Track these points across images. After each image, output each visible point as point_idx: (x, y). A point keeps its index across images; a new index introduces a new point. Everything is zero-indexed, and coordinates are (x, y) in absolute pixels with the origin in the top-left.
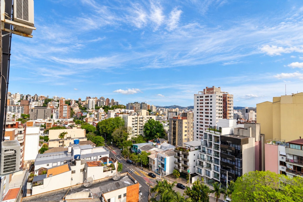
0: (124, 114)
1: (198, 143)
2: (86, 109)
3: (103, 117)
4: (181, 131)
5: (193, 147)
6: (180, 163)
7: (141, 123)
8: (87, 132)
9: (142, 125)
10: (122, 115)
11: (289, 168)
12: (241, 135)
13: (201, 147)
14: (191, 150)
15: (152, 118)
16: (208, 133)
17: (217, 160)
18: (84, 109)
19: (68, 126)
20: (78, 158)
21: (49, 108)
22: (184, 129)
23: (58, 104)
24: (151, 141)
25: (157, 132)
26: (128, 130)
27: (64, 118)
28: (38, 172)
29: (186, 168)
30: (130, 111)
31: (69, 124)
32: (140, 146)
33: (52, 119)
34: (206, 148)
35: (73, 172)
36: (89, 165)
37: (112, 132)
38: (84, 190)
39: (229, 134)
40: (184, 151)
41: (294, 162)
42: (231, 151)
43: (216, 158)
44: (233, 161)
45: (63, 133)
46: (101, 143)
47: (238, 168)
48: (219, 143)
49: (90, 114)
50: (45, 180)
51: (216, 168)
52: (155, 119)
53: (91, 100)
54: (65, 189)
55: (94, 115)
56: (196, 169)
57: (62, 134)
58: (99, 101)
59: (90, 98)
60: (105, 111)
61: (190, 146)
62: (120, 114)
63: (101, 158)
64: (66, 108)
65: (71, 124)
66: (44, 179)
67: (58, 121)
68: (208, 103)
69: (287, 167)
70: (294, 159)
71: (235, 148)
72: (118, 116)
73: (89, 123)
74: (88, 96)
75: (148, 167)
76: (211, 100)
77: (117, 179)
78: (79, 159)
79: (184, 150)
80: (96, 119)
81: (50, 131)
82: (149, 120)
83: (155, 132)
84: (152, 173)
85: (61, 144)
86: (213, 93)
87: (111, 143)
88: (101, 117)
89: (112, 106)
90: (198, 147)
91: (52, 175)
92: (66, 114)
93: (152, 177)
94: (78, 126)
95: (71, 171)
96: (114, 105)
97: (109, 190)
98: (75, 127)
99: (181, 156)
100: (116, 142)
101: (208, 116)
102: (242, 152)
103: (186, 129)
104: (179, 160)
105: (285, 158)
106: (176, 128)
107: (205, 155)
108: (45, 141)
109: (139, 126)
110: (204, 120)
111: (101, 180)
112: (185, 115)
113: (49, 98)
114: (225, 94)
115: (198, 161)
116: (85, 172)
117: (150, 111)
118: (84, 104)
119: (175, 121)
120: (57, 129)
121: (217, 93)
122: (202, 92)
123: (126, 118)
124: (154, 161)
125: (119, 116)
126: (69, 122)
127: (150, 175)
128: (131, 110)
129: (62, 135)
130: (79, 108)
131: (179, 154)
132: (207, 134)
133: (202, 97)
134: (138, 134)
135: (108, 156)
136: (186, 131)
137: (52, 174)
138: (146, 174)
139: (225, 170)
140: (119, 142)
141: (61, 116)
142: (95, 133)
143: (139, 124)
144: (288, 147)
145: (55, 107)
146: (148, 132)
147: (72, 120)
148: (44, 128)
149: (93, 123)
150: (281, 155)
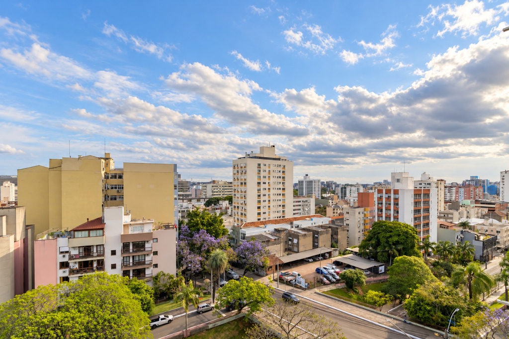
11: (74, 268)
69: (70, 269)
105: (67, 255)
144: (72, 237)
150: (62, 253)
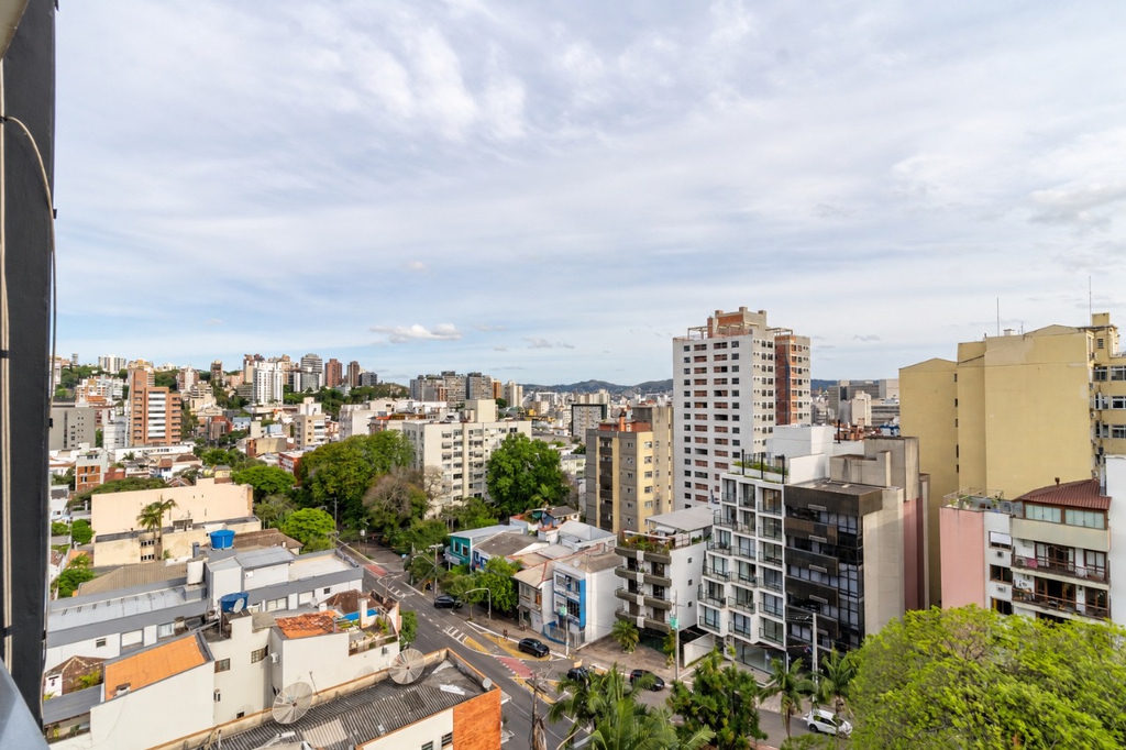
0: (407, 420)
1: (702, 515)
2: (243, 403)
3: (321, 434)
4: (631, 476)
5: (684, 532)
6: (637, 593)
7: (477, 450)
8: (259, 496)
9: (479, 460)
10: (400, 422)
11: (1023, 587)
12: (854, 478)
13: (713, 531)
14: (677, 544)
15: (519, 431)
16: (740, 479)
17: (771, 576)
18: (238, 403)
19: (175, 474)
20: (237, 608)
21: (82, 402)
22: (643, 467)
23: (126, 389)
24: (521, 518)
25: (540, 480)
26: (427, 481)
27: (156, 442)
28: (59, 682)
29: (660, 611)
30: (429, 406)
31: (177, 467)
32: (478, 538)
33: (98, 449)
34: (733, 533)
35: (222, 666)
36: (290, 633)
37: (365, 489)
38: (277, 738)
39: (811, 478)
40: (651, 550)
41: (1040, 568)
42: (824, 540)
43: (769, 566)
44: (832, 573)
45: (158, 505)
46: (319, 535)
47: (851, 599)
48: (780, 513)
49: (265, 424)
50: (98, 714)
51: (770, 602)
52: (529, 435)
53: (265, 368)
54: (189, 740)
55: (280, 426)
56: (699, 612)
57: (150, 508)
58: (298, 371)
59: (259, 359)
60: (324, 409)
61: (672, 531)
62: (393, 417)
63: (329, 596)
64: (160, 402)
65: (187, 465)
66: (93, 710)
67: (130, 457)
68: (724, 369)
69: (1014, 587)
70: (1036, 556)
71: (838, 527)
72: (384, 426)
73: (263, 458)
74: (252, 353)
75: (517, 619)
76: (735, 357)
77: (410, 680)
78: (245, 613)
79: (650, 544)
80: (291, 441)
81: (95, 498)
82: (509, 436)
83: (533, 484)
84: (533, 641)
85: (150, 550)
86: (740, 331)
87: (363, 533)
88: (310, 434)
89: (353, 389)
90: (701, 533)
91: (128, 689)
92: (163, 428)
93: (535, 656)
94: (219, 474)
95: (211, 665)
96: (360, 384)
97: (381, 728)
98: (205, 477)
99: (641, 567)
100: (380, 529)
101: (724, 418)
102: (861, 542)
103: (650, 467)
104: (633, 585)
105: (1007, 554)
106: (611, 463)
107: (731, 559)
108: (76, 544)
109: (470, 464)
110: (711, 430)
111: (341, 690)
112: (643, 417)
113: (81, 362)
114: (783, 334)
115: (703, 582)
116: (274, 661)
117: (502, 404)
118: (236, 381)
119: (607, 440)
120: (129, 490)
121: (755, 330)
122: (701, 329)
123: (418, 434)
124: (538, 592)
125: (389, 428)
126: (174, 458)
127: (527, 647)
128: (434, 405)
129: (152, 516)
130: (215, 401)
131: (633, 563)
132: (734, 481)
133: (704, 347)
134: (467, 493)
135: (356, 585)
136: (649, 474)
137: (129, 685)
138: (512, 646)
139: (802, 609)
140: (392, 526)
141: (139, 437)
142: (293, 496)
143: (471, 454)
144: (1019, 514)
145: (109, 400)
146: (505, 482)
147: (191, 449)
148: (65, 487)
149: (281, 460)
150: (995, 545)
